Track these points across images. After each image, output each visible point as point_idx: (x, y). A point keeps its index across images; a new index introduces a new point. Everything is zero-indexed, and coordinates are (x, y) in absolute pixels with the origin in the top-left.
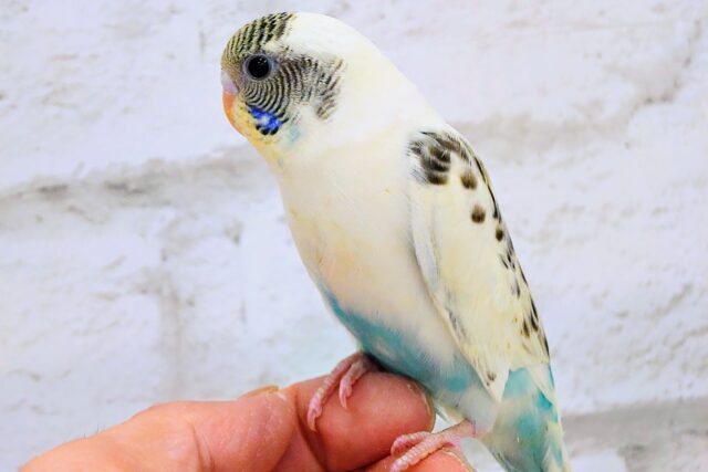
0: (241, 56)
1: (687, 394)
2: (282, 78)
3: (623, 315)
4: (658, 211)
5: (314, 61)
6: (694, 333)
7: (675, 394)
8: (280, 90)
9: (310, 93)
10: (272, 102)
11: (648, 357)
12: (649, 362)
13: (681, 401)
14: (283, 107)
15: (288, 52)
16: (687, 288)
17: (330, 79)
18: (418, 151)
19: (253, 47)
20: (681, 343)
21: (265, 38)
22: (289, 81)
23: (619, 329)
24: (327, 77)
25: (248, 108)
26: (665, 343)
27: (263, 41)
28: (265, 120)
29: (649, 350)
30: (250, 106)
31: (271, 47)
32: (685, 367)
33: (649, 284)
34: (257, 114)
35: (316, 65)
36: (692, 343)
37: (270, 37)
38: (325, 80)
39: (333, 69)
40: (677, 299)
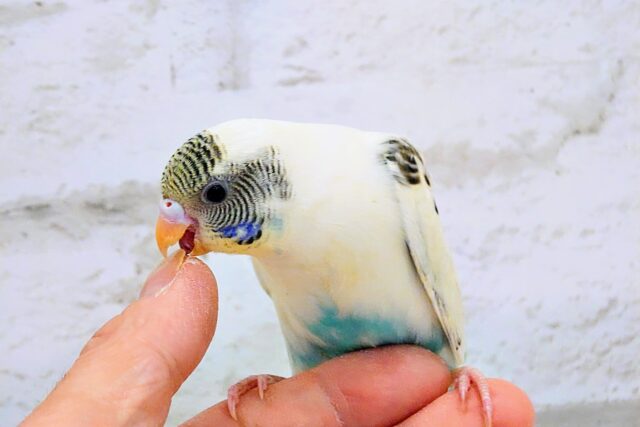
0: (196, 189)
1: (612, 397)
2: (239, 191)
3: (554, 326)
4: (585, 233)
5: (255, 162)
6: (618, 343)
7: (601, 397)
8: (242, 202)
9: (269, 190)
10: (238, 213)
11: (577, 364)
12: (578, 368)
13: (606, 403)
14: (251, 213)
15: (234, 167)
16: (613, 302)
17: (273, 167)
18: (392, 159)
19: (204, 177)
20: (606, 352)
21: (209, 164)
22: (246, 191)
23: (551, 339)
24: (270, 167)
25: (218, 234)
26: (592, 351)
27: (210, 169)
28: (241, 232)
29: (578, 357)
30: (220, 230)
31: (218, 170)
32: (610, 372)
33: (578, 298)
34: (229, 233)
35: (259, 164)
36: (616, 351)
37: (213, 162)
38: (271, 171)
39: (270, 158)
40: (603, 313)
